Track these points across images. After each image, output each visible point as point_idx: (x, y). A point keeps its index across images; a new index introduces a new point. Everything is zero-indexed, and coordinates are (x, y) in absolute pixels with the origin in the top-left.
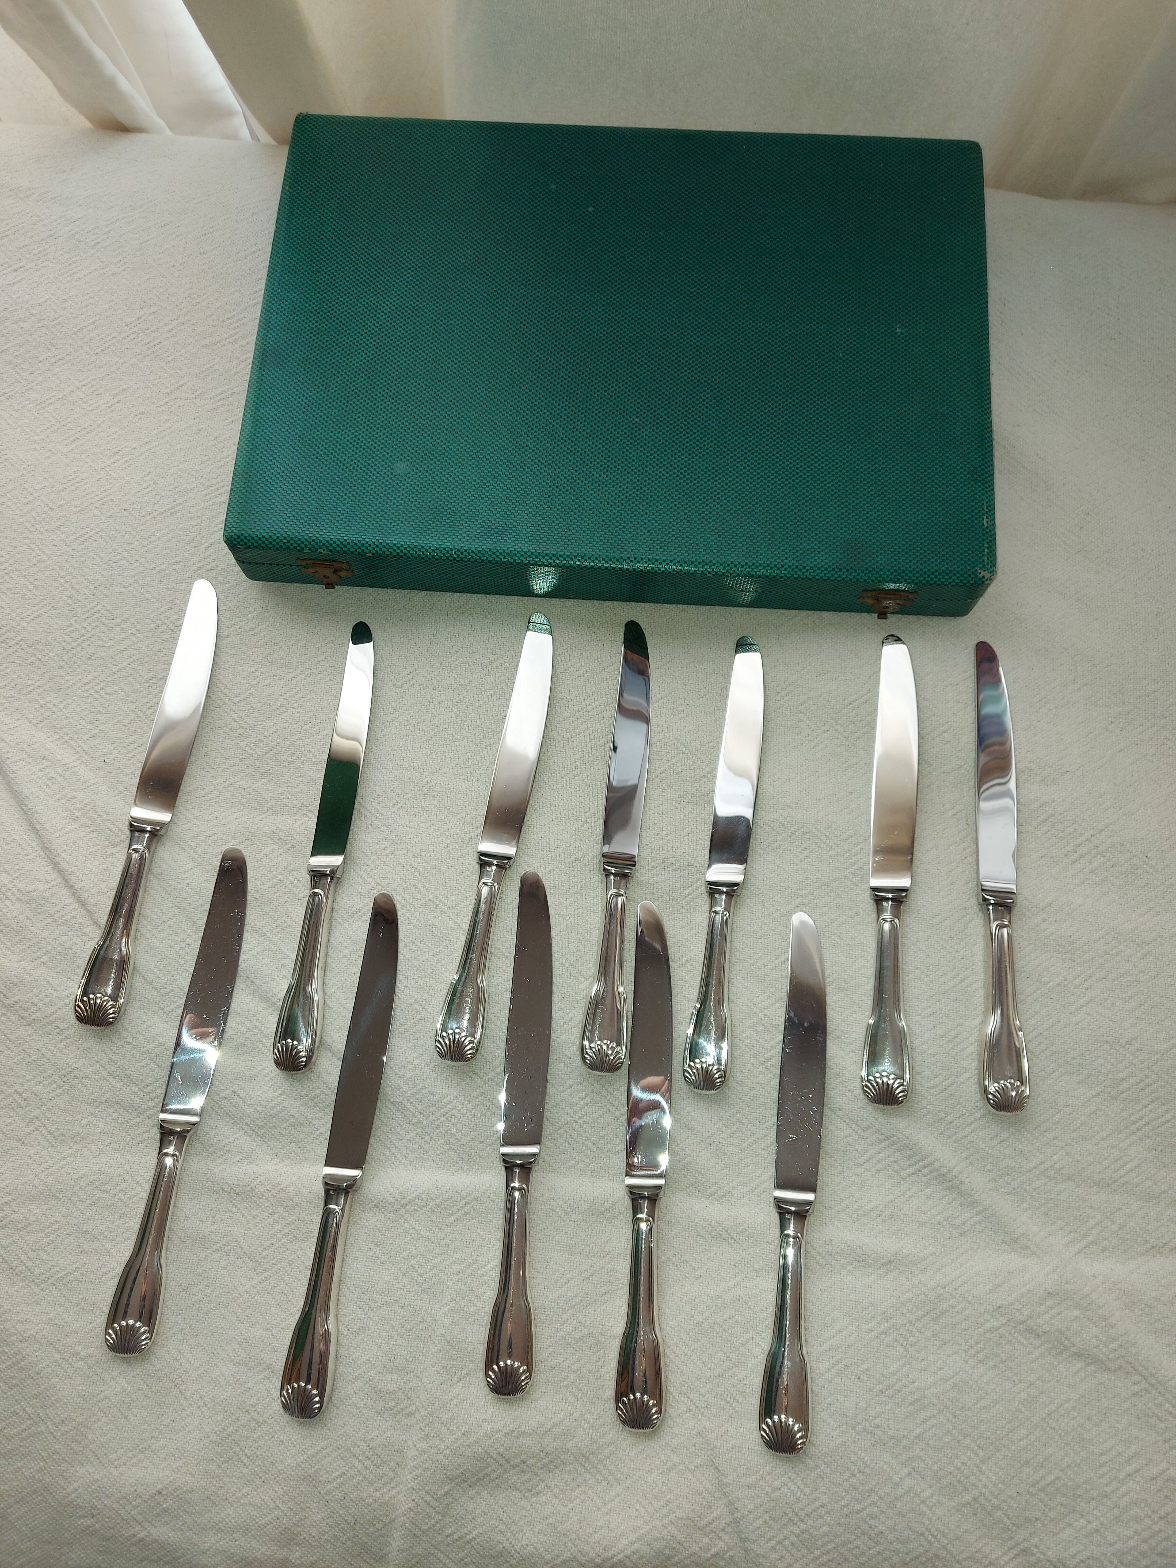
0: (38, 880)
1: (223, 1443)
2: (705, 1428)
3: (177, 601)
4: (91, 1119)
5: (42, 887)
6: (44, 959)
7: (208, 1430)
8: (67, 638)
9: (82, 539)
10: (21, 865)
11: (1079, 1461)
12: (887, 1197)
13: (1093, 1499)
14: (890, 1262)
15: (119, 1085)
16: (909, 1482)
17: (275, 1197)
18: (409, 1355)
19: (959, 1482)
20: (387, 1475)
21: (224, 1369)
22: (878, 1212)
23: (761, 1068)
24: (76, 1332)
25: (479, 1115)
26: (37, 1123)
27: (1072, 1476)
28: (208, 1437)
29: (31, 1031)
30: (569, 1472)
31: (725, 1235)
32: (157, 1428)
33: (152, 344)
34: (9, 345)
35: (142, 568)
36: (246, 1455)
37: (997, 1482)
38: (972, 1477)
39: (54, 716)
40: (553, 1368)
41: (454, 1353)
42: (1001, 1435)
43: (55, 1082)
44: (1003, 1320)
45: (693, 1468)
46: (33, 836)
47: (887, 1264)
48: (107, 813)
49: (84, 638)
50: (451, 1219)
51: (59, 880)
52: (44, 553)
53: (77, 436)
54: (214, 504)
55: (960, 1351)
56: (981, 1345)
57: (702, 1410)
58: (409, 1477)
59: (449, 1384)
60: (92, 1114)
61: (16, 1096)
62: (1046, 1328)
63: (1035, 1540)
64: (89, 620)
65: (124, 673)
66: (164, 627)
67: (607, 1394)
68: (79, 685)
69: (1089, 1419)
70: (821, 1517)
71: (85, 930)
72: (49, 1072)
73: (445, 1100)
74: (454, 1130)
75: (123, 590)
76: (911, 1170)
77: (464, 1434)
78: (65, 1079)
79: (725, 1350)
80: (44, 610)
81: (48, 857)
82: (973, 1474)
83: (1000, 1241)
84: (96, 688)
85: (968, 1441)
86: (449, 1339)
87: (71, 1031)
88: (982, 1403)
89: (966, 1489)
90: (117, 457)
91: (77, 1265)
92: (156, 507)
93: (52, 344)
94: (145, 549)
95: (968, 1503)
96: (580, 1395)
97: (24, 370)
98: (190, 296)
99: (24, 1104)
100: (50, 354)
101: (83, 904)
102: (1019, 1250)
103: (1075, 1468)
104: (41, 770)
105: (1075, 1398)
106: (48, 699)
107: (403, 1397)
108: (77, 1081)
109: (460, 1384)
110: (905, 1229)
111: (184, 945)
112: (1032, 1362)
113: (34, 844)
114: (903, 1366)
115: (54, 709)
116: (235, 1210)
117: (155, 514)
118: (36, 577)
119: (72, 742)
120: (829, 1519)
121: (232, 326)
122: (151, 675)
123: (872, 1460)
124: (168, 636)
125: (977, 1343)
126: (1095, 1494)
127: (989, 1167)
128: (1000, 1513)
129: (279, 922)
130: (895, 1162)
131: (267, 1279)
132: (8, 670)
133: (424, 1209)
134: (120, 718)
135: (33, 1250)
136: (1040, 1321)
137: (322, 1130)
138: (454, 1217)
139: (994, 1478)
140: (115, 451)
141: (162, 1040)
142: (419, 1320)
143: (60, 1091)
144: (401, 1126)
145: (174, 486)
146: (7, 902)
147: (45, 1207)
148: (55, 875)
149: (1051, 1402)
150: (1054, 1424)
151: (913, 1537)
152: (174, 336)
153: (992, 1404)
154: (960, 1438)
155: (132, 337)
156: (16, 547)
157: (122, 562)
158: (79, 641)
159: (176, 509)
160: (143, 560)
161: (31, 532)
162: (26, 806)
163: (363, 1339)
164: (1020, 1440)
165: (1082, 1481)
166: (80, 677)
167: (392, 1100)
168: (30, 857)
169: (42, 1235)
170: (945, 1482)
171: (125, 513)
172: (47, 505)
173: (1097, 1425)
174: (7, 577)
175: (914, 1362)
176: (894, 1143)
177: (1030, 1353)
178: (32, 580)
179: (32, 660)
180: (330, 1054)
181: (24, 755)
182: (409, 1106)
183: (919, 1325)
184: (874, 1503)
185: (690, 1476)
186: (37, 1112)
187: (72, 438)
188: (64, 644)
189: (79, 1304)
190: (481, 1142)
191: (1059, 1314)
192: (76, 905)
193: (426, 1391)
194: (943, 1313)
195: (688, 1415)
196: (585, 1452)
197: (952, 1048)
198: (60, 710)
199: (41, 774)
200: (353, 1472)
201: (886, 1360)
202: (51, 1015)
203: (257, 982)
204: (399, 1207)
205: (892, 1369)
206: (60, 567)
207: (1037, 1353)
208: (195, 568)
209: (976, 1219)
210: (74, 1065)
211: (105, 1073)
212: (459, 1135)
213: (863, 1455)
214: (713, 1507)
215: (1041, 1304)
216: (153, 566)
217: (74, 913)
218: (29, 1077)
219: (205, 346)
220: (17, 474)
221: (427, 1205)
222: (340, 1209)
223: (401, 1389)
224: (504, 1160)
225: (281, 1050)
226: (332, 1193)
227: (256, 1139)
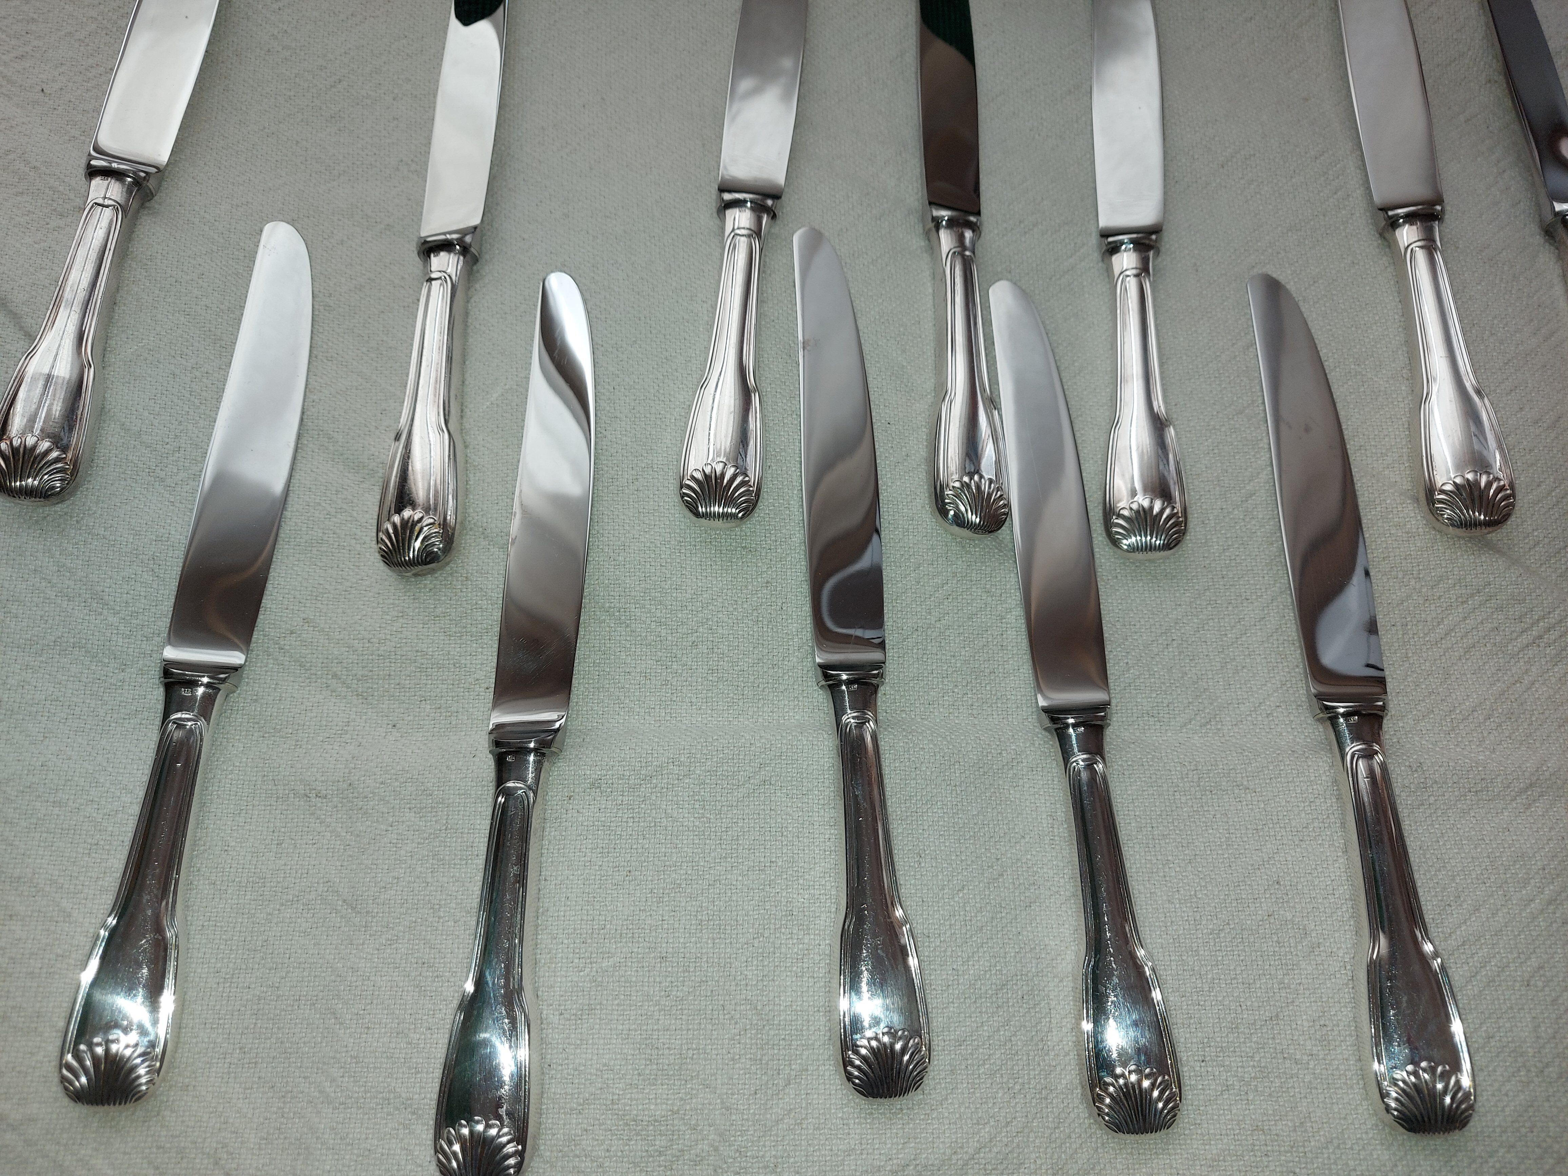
2: (1266, 1114)
12: (1494, 687)
14: (1531, 785)
17: (397, 793)
18: (685, 1047)
22: (1485, 712)
40: (960, 1043)
41: (772, 1033)
47: (1526, 789)
50: (738, 795)
59: (770, 1092)
67: (1064, 1082)
71: (8, 347)
73: (705, 597)
76: (1525, 639)
96: (1017, 1087)
107: (683, 1128)
109: (790, 1091)
110: (1539, 733)
111: (198, 374)
116: (319, 828)
130: (1496, 629)
131: (391, 942)
133: (686, 780)
138: (743, 790)
144: (627, 650)
180: (484, 543)
182: (638, 612)
193: (727, 1109)
221: (689, 773)
222: (530, 788)
223: (677, 1112)
224: (827, 677)
225: (391, 531)
226: (509, 759)
227: (355, 702)
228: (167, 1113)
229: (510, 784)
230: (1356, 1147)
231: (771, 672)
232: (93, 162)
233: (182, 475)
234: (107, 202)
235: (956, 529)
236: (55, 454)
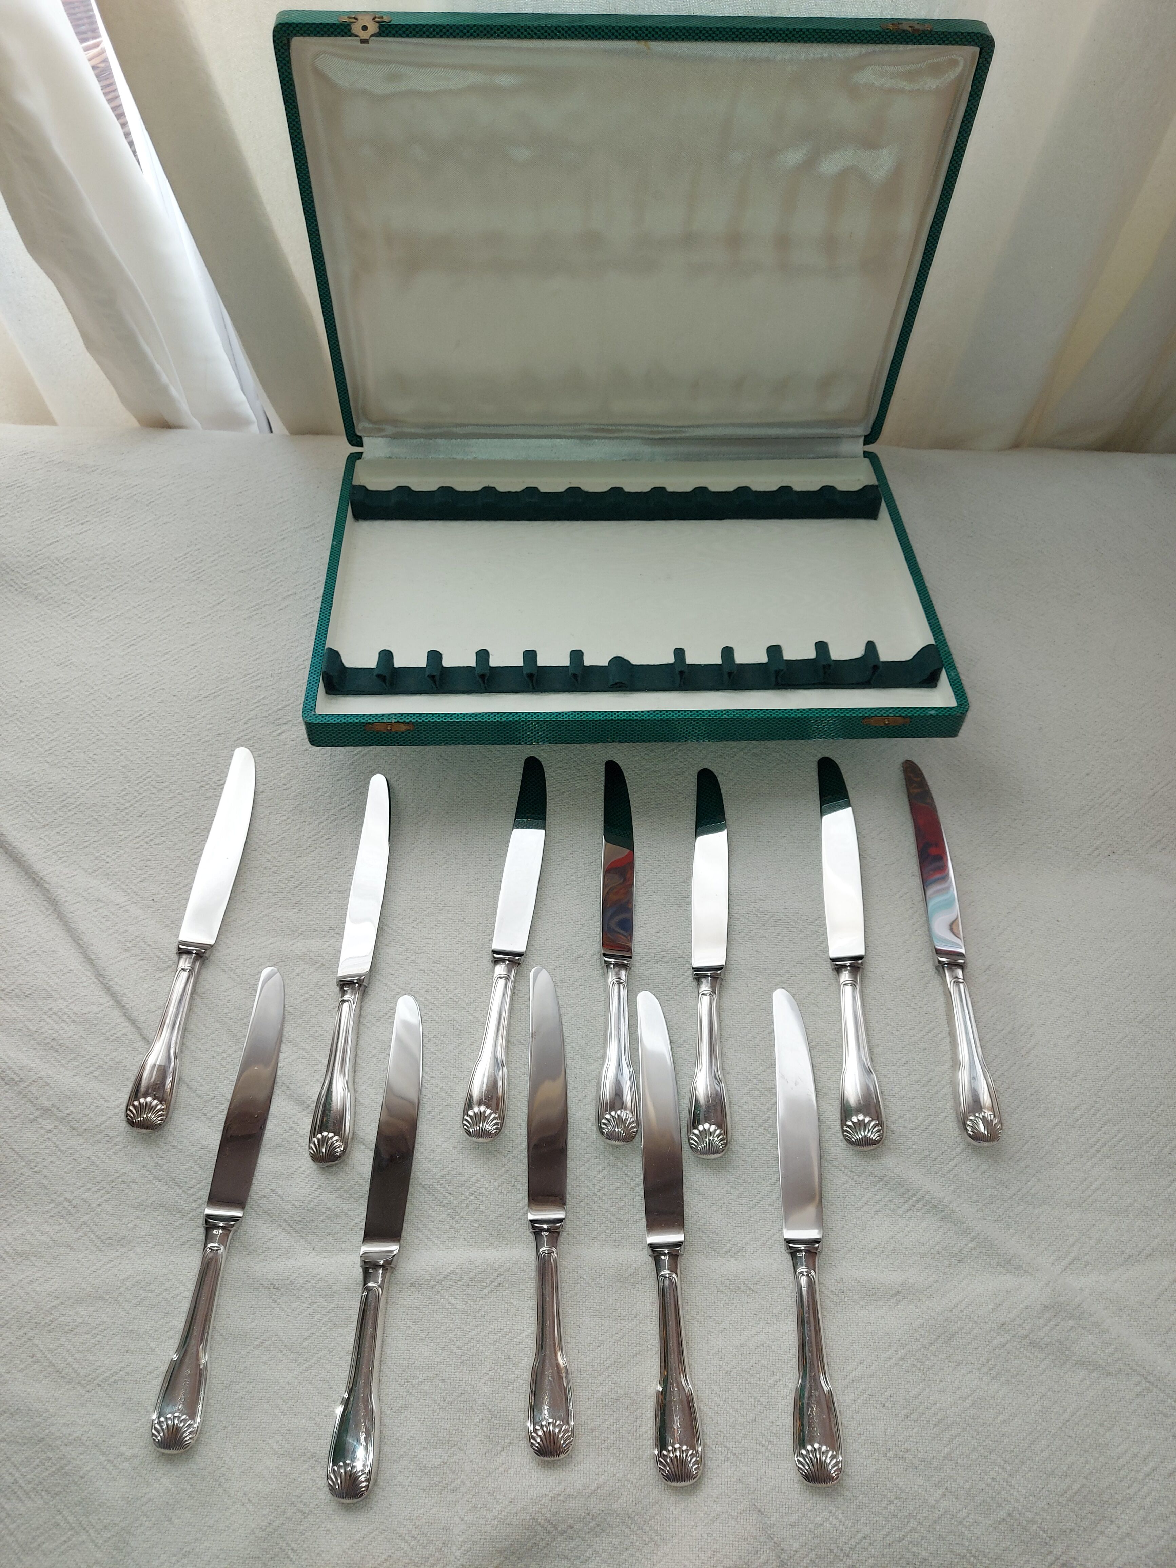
0: (92, 1003)
1: (269, 1538)
2: (744, 1473)
3: (219, 765)
4: (138, 1222)
5: (95, 1009)
6: (97, 1073)
7: (253, 1526)
8: (122, 801)
9: (137, 720)
10: (77, 991)
11: (1099, 1467)
12: (888, 1235)
13: (1119, 1503)
14: (898, 1292)
15: (164, 1188)
16: (944, 1504)
17: (314, 1287)
18: (452, 1428)
19: (992, 1498)
20: (434, 1555)
21: (268, 1463)
22: (881, 1249)
23: (761, 1130)
24: (121, 1432)
25: (505, 1192)
26: (86, 1229)
27: (1096, 1482)
28: (254, 1534)
29: (81, 1141)
30: (616, 1535)
31: (743, 1287)
32: (201, 1530)
33: (197, 572)
34: (75, 578)
35: (188, 741)
36: (292, 1549)
37: (1027, 1495)
38: (1003, 1493)
39: (108, 866)
40: (593, 1430)
42: (1024, 1448)
43: (104, 1188)
44: (1008, 1337)
45: (736, 1514)
46: (88, 966)
47: (896, 1295)
48: (155, 943)
49: (137, 799)
50: (486, 1291)
51: (111, 1003)
52: (103, 733)
53: (133, 642)
54: (251, 688)
55: (974, 1370)
56: (992, 1362)
57: (740, 1456)
58: (458, 1554)
59: (493, 1454)
60: (138, 1218)
61: (66, 1204)
62: (1047, 1340)
63: (1073, 1553)
64: (141, 785)
65: (171, 826)
66: (207, 787)
68: (130, 838)
69: (1102, 1425)
70: (865, 1549)
71: (135, 1045)
72: (99, 1178)
73: (474, 1179)
74: (482, 1207)
75: (171, 758)
76: (906, 1207)
77: (511, 1502)
78: (114, 1184)
79: (755, 1395)
80: (101, 778)
81: (102, 983)
82: (1004, 1489)
83: (995, 1264)
84: (146, 840)
85: (994, 1457)
86: (490, 1408)
87: (119, 1139)
88: (1001, 1418)
89: (1000, 1505)
90: (167, 656)
91: (123, 1365)
92: (201, 692)
93: (113, 576)
94: (191, 725)
95: (1004, 1520)
96: (621, 1456)
97: (87, 596)
98: (229, 535)
99: (73, 1211)
100: (110, 583)
101: (133, 1022)
102: (1013, 1270)
103: (1097, 1475)
104: (95, 910)
105: (1085, 1405)
106: (102, 852)
107: (448, 1472)
108: (124, 1186)
109: (503, 1453)
110: (909, 1261)
111: (225, 1056)
112: (1041, 1374)
113: (89, 973)
114: (924, 1389)
115: (108, 860)
116: (274, 1305)
117: (200, 698)
118: (95, 752)
119: (123, 886)
120: (873, 1550)
121: (264, 556)
122: (194, 827)
123: (906, 1484)
124: (211, 794)
125: (988, 1361)
126: (1120, 1498)
127: (975, 1198)
128: (1035, 1527)
129: (311, 1032)
130: (891, 1201)
131: (308, 1368)
132: (66, 830)
133: (459, 1283)
134: (167, 864)
135: (79, 1352)
136: (1041, 1334)
137: (357, 1220)
138: (488, 1289)
139: (1024, 1491)
140: (165, 652)
141: (204, 1143)
142: (460, 1392)
143: (108, 1196)
144: (433, 1209)
145: (216, 676)
146: (63, 1024)
147: (92, 1309)
148: (108, 998)
149: (1065, 1411)
150: (1071, 1433)
151: (956, 1560)
152: (216, 565)
153: (1011, 1418)
154: (986, 1454)
155: (180, 568)
156: (77, 730)
157: (171, 737)
158: (132, 802)
159: (218, 693)
160: (189, 734)
161: (92, 717)
162: (82, 940)
163: (406, 1417)
164: (1042, 1451)
165: (1105, 1486)
166: (132, 832)
167: (423, 1183)
168: (85, 984)
169: (88, 1336)
170: (978, 1499)
171: (175, 698)
172: (107, 696)
173: (1109, 1429)
174: (69, 754)
175: (933, 1385)
176: (888, 1183)
177: (1037, 1366)
178: (91, 755)
179: (89, 820)
180: (362, 1147)
181: (80, 899)
182: (439, 1188)
183: (933, 1348)
184: (914, 1530)
185: (734, 1523)
186: (86, 1218)
187: (128, 645)
188: (118, 805)
189: (124, 1404)
190: (509, 1218)
191: (1056, 1325)
192: (127, 1024)
194: (953, 1335)
195: (726, 1464)
196: (630, 1512)
197: (928, 1091)
198: (114, 860)
199: (95, 913)
200: (399, 1554)
201: (906, 1386)
202: (101, 1124)
203: (292, 1087)
204: (435, 1283)
205: (914, 1392)
206: (117, 743)
207: (1043, 1366)
208: (235, 738)
209: (971, 1245)
210: (122, 1170)
211: (151, 1177)
212: (488, 1212)
213: (897, 1480)
214: (759, 1553)
215: (1040, 1318)
216: (198, 738)
217: (124, 1031)
218: (79, 1184)
219: (242, 571)
220: (80, 674)
221: (461, 1279)
222: (380, 1286)
223: (446, 1463)
224: (533, 1227)
225: (317, 1143)
226: (370, 1271)
227: (294, 1235)
228: (197, 1457)
229: (370, 1284)
230: (787, 1492)
231: (507, 1222)
232: (181, 947)
233: (215, 1112)
234: (186, 968)
235: (608, 1141)
236: (159, 1107)
